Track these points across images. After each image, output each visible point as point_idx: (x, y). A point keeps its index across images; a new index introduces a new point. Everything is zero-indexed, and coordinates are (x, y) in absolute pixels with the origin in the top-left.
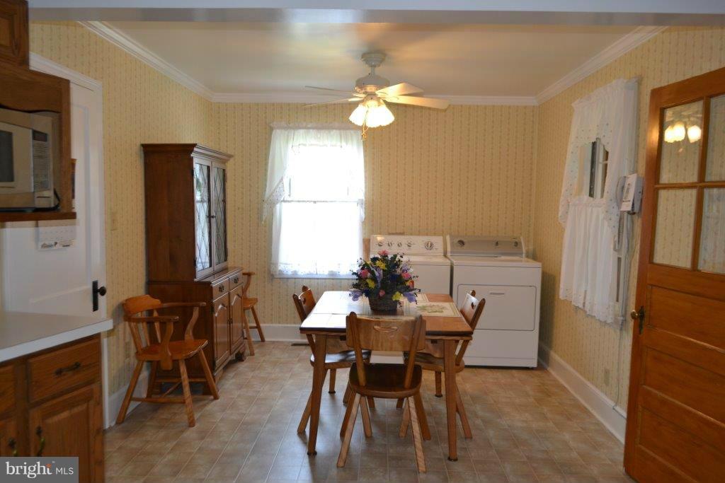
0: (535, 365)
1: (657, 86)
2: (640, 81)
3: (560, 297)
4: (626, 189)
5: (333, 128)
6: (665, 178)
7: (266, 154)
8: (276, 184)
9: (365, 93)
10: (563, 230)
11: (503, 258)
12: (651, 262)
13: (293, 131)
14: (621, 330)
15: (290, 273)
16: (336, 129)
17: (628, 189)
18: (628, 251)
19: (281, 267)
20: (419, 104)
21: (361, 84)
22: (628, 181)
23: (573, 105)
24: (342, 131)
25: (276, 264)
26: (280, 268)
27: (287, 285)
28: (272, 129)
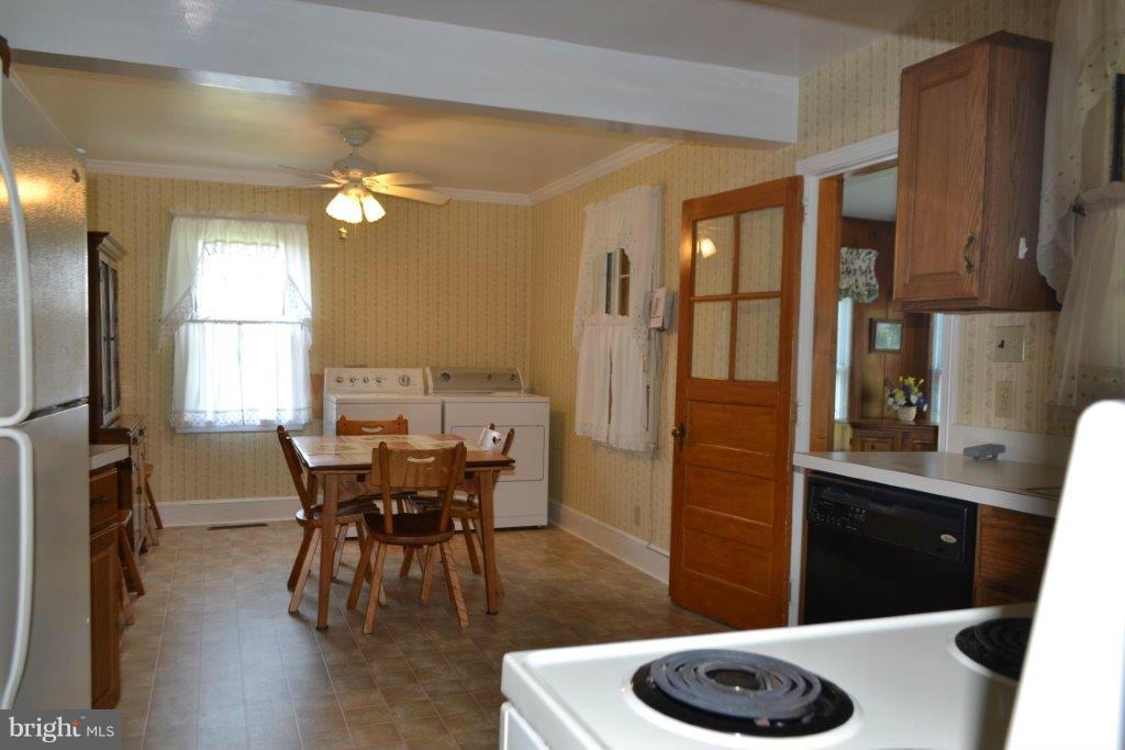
0: (545, 523)
1: (690, 196)
2: (664, 189)
3: (578, 433)
4: (654, 305)
5: (264, 220)
6: (700, 291)
7: (161, 253)
8: (180, 296)
9: (347, 178)
10: (577, 355)
11: (498, 394)
12: (689, 377)
13: (204, 221)
14: (653, 459)
15: (202, 425)
16: (269, 221)
17: (657, 304)
18: (657, 373)
19: (188, 417)
20: (416, 198)
21: (343, 167)
22: (657, 296)
23: (585, 209)
24: (278, 225)
25: (181, 412)
26: (186, 419)
27: (196, 444)
28: (172, 217)
